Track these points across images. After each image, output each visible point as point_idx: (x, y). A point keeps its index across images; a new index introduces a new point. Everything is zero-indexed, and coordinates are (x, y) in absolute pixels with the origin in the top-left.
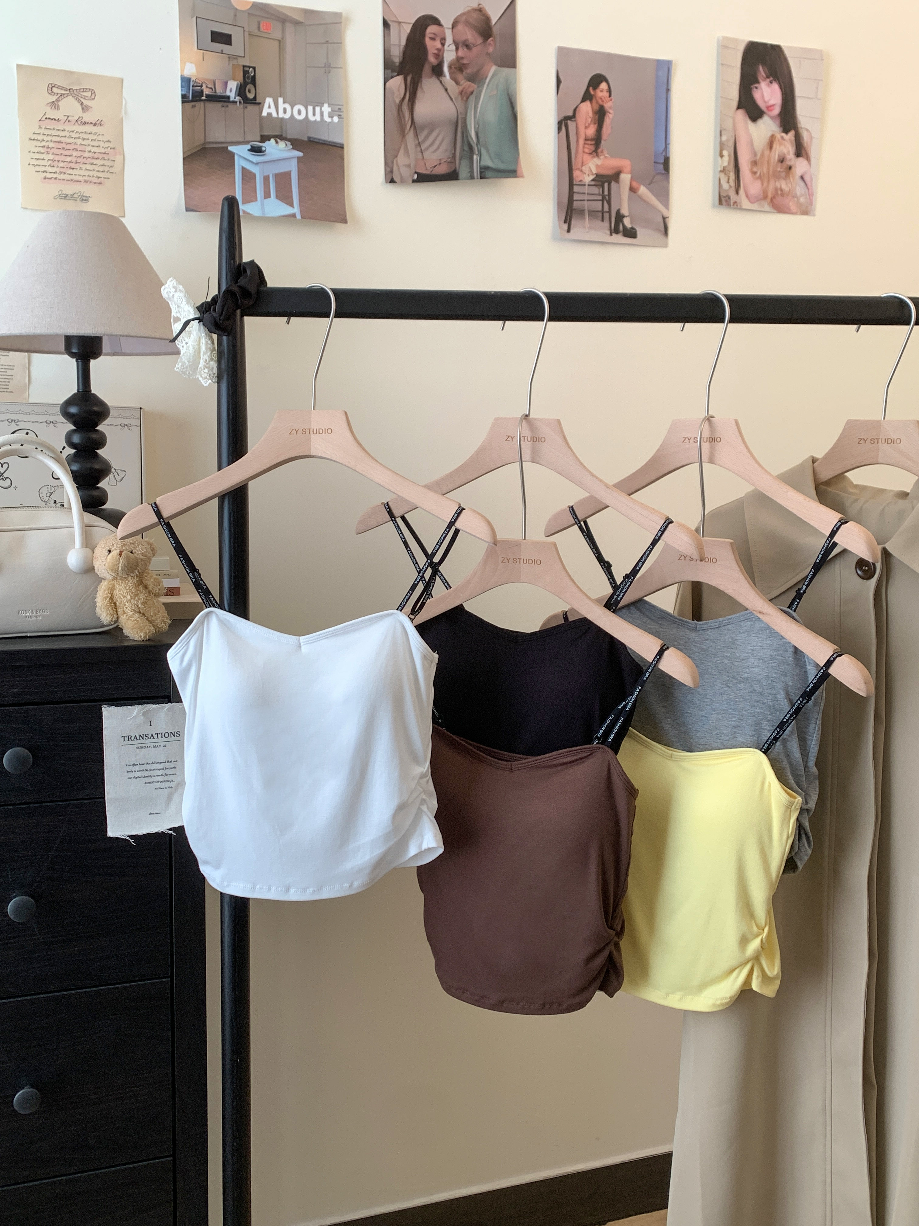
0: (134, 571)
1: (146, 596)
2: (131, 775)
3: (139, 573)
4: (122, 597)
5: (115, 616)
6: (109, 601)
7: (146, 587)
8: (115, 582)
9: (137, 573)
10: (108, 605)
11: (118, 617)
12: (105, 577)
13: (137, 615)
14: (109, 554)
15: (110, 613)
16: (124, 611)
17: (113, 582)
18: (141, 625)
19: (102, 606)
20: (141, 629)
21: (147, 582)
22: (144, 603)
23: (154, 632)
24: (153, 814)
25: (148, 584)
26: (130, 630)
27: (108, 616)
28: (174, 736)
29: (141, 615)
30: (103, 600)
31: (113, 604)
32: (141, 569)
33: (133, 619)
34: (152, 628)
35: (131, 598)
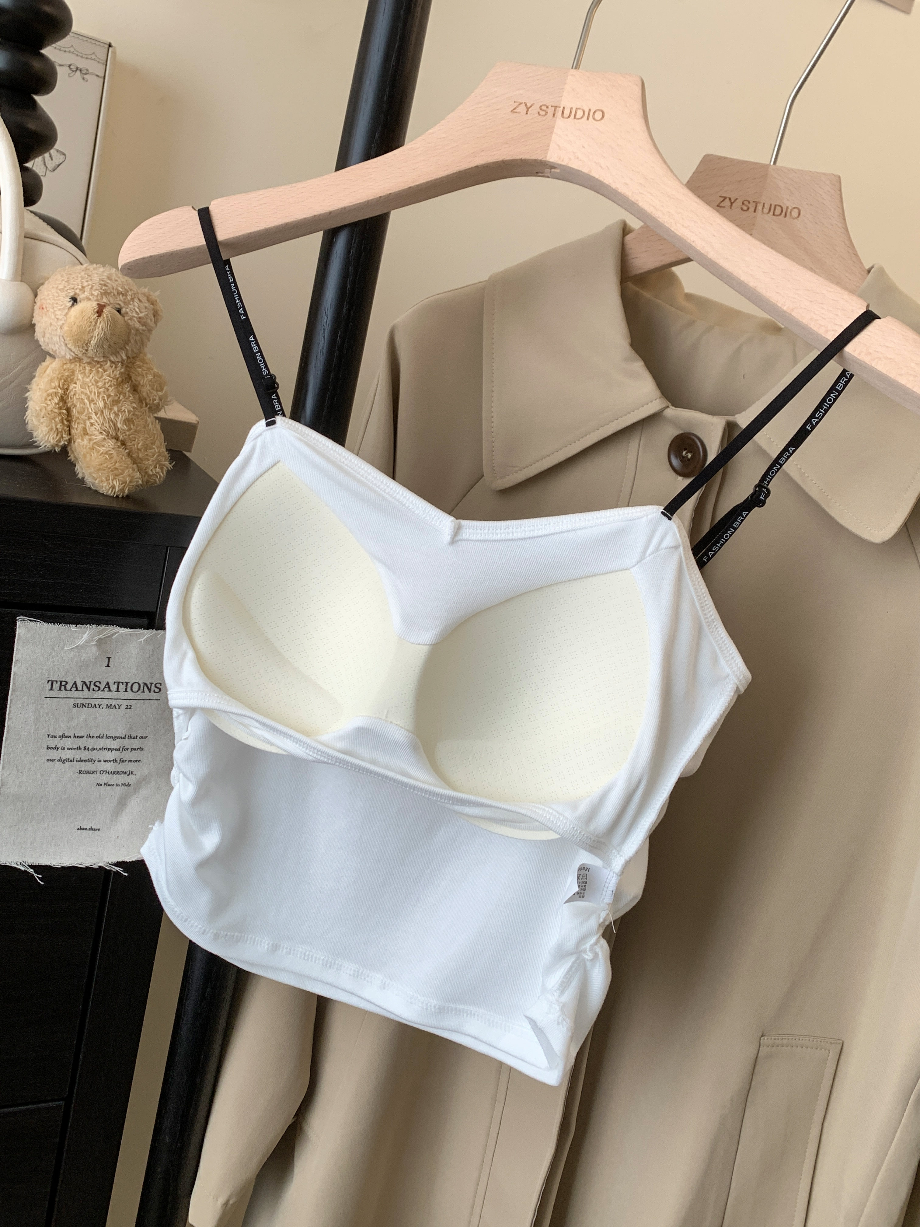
0: (118, 353)
1: (134, 408)
2: (54, 754)
3: (128, 358)
4: (86, 401)
5: (66, 437)
6: (58, 404)
7: (135, 389)
8: (77, 367)
9: (125, 357)
10: (56, 411)
11: (70, 441)
12: (55, 352)
13: (111, 443)
14: (73, 305)
15: (57, 429)
16: (84, 429)
17: (73, 366)
18: (117, 465)
19: (41, 410)
20: (116, 472)
21: (139, 378)
22: (127, 421)
23: (140, 482)
24: (86, 829)
25: (141, 383)
26: (92, 470)
27: (52, 433)
28: (150, 690)
29: (119, 444)
30: (46, 399)
31: (64, 411)
32: (132, 350)
33: (102, 449)
34: (138, 475)
35: (105, 407)
